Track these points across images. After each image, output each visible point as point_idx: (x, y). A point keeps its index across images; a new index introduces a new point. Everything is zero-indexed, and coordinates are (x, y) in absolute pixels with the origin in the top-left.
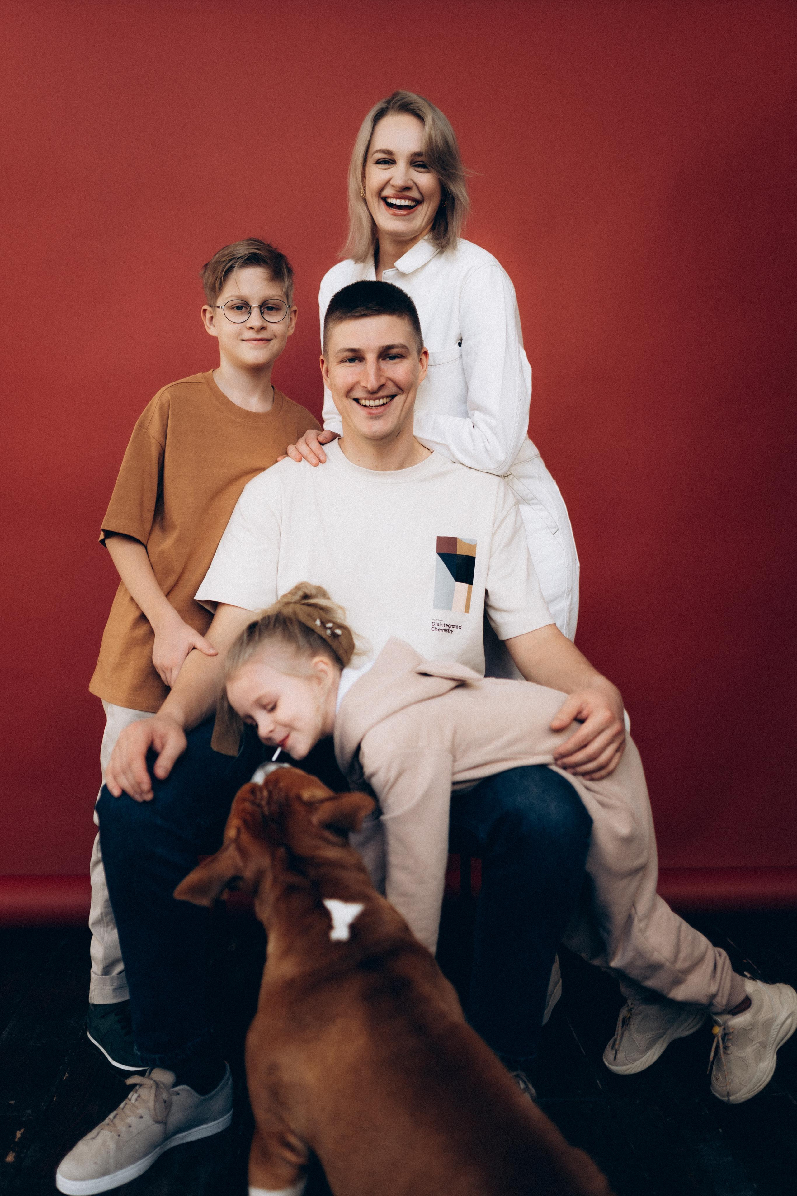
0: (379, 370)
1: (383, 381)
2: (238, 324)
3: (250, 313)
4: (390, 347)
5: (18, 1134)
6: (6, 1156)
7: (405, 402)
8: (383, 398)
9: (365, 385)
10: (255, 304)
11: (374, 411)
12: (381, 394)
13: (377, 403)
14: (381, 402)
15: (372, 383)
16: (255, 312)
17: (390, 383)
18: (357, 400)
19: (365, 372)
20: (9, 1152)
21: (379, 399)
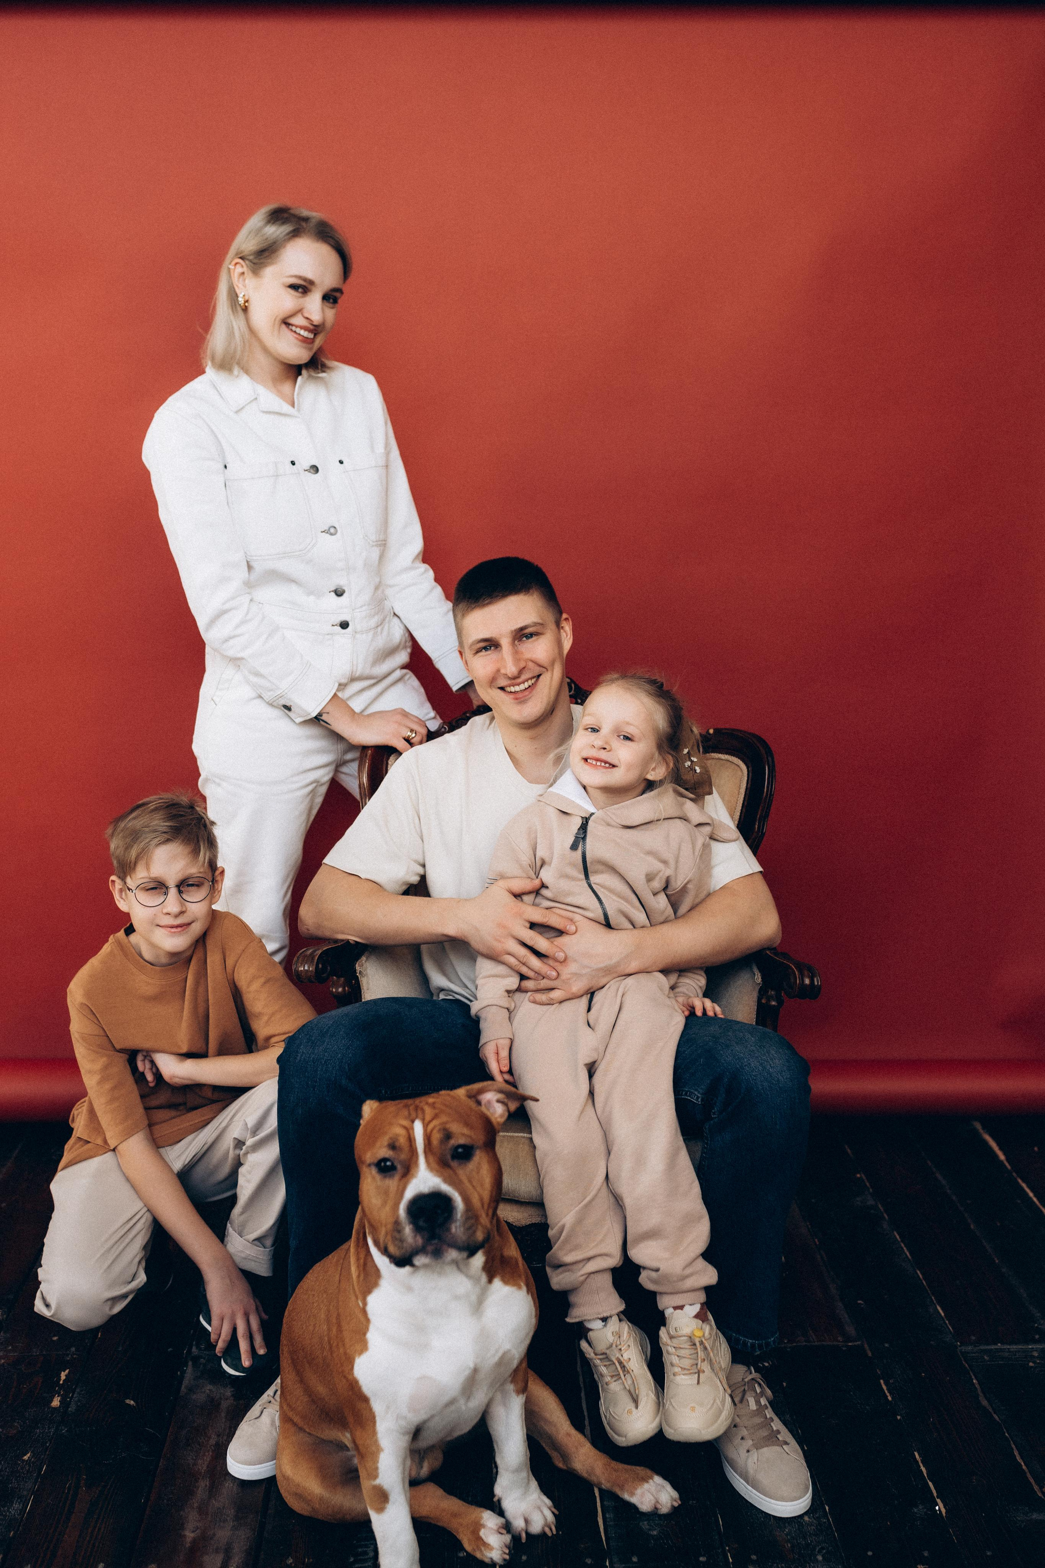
0: (516, 653)
1: (522, 665)
2: (152, 908)
3: (166, 894)
4: (522, 629)
5: (63, 1376)
6: (52, 1401)
7: (552, 678)
8: (527, 680)
9: (505, 673)
10: (172, 883)
11: (520, 695)
12: (523, 677)
13: (522, 687)
14: (526, 685)
15: (511, 669)
16: (173, 891)
17: (531, 664)
18: (502, 689)
19: (503, 658)
20: (54, 1396)
21: (523, 682)
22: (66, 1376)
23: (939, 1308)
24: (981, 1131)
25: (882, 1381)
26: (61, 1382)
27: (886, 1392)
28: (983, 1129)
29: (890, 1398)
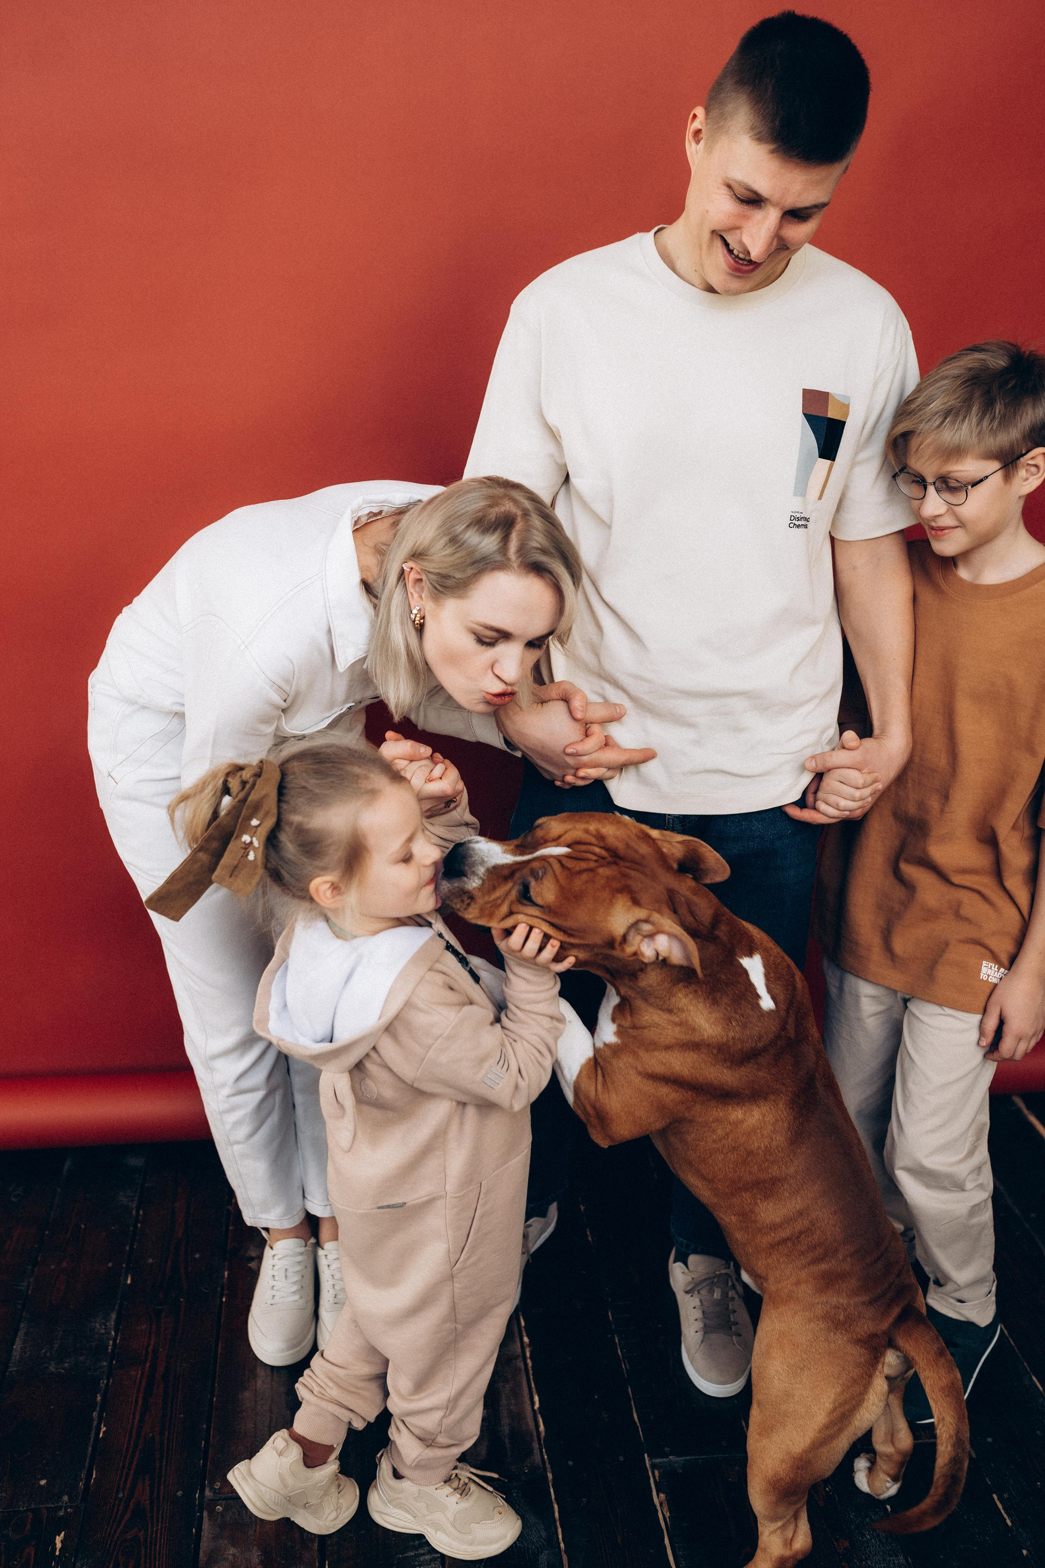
5: (59, 1542)
22: (62, 1542)
23: (1034, 1378)
24: (1026, 1111)
25: (995, 1496)
26: (57, 1553)
27: (1003, 1512)
28: (1028, 1108)
29: (1009, 1523)
